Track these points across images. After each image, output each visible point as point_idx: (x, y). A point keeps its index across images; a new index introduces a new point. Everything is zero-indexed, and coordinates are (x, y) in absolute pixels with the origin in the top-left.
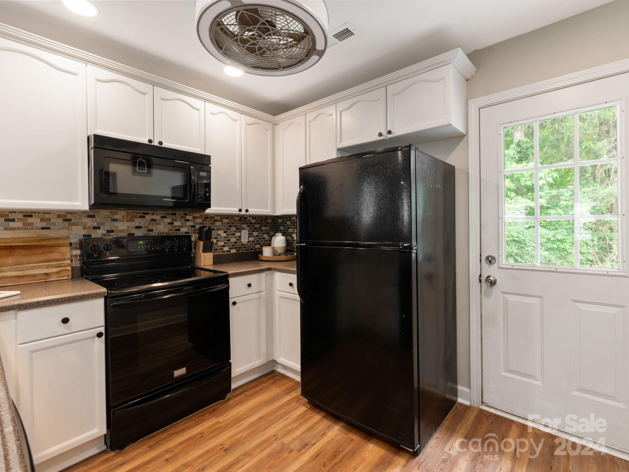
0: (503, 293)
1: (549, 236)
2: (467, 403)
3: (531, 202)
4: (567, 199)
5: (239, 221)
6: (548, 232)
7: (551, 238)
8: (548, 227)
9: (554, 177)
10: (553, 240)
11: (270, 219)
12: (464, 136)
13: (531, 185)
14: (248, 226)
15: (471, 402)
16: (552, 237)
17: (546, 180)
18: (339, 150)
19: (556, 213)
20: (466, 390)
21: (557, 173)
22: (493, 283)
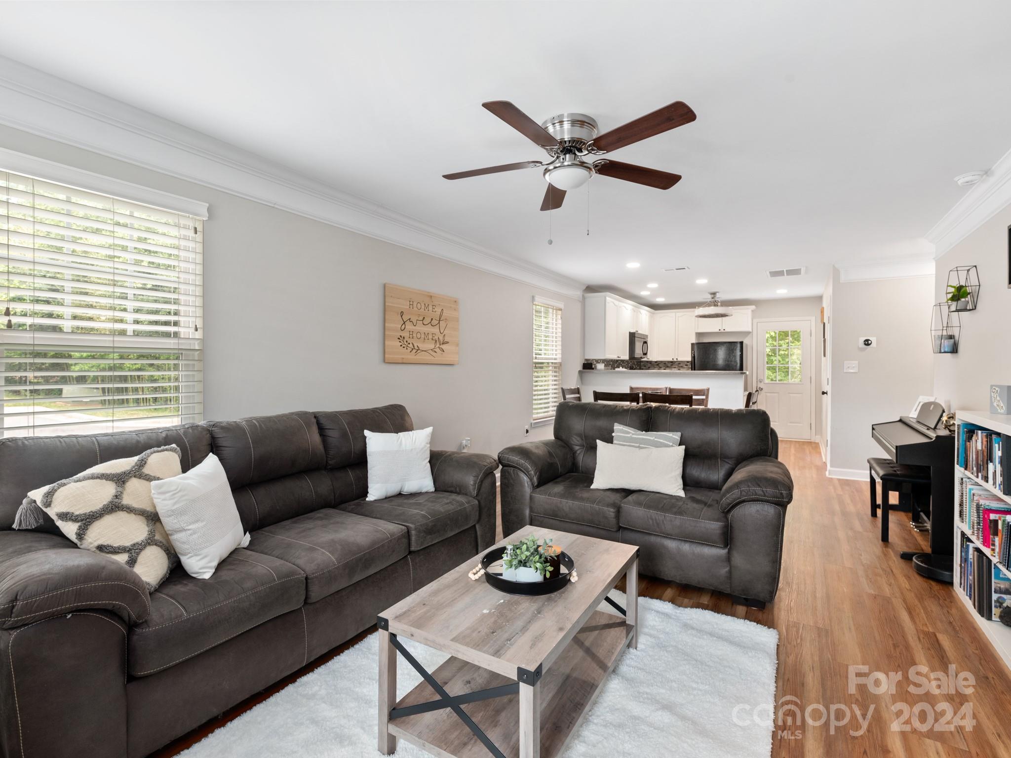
0: (766, 393)
12: (751, 332)
18: (697, 334)
22: (762, 389)
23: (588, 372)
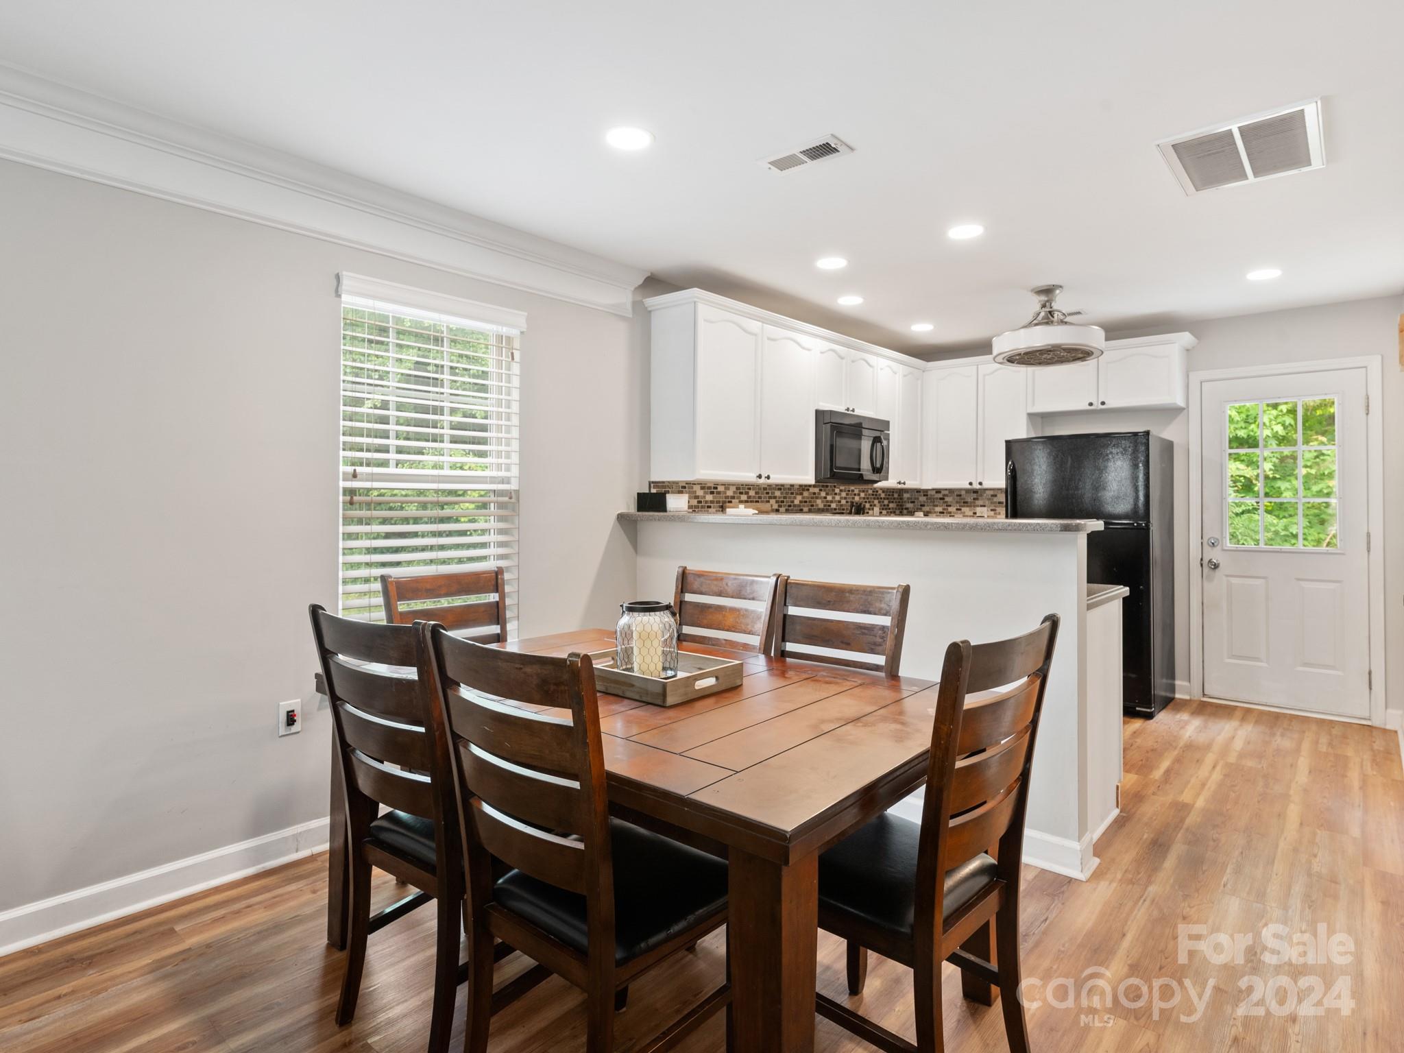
0: (1227, 576)
1: (1277, 527)
2: (1187, 697)
3: (1246, 468)
4: (1309, 464)
5: (873, 495)
6: (1275, 521)
7: (1280, 530)
8: (1277, 513)
9: (1287, 424)
10: (1285, 536)
11: (896, 492)
12: (1184, 409)
13: (1245, 436)
14: (879, 502)
15: (1190, 695)
16: (1283, 530)
17: (1272, 429)
18: (1031, 416)
19: (1289, 487)
20: (1186, 683)
21: (1292, 418)
22: (1216, 566)
23: (650, 519)
